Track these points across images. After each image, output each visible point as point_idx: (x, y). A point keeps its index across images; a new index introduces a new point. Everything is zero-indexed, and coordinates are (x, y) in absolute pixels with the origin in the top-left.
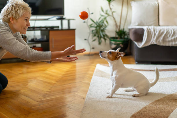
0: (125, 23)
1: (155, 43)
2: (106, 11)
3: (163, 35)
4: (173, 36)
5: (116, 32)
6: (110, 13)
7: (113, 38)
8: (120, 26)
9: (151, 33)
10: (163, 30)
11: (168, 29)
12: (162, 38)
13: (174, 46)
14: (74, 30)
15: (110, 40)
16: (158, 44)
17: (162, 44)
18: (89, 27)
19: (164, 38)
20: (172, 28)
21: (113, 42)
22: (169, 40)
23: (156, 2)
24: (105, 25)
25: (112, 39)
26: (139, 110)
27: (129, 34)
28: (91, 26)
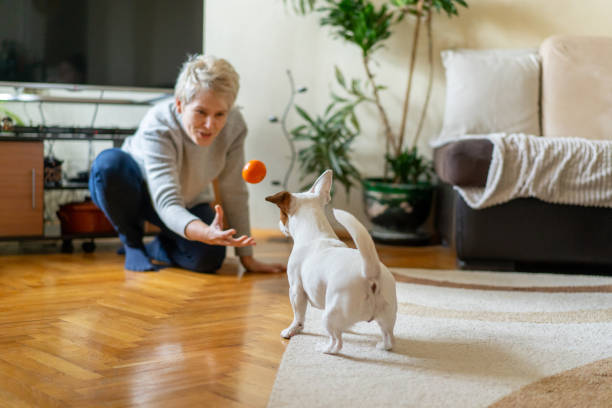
0: (420, 127)
1: (532, 193)
2: (354, 83)
3: (561, 166)
4: (595, 169)
5: (388, 159)
6: (368, 92)
7: (378, 180)
8: (401, 140)
9: (515, 157)
10: (560, 148)
11: (579, 146)
12: (555, 175)
13: (601, 205)
15: (367, 188)
16: (543, 197)
18: (292, 136)
19: (564, 174)
21: (375, 194)
22: (583, 182)
23: (533, 58)
24: (349, 133)
25: (372, 184)
27: (434, 170)
28: (297, 134)
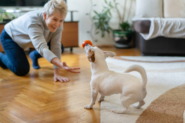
1: (162, 35)
3: (170, 27)
5: (120, 25)
6: (114, 5)
7: (117, 31)
8: (123, 18)
10: (170, 22)
11: (175, 21)
14: (77, 23)
15: (114, 33)
16: (165, 36)
17: (169, 36)
18: (93, 19)
19: (171, 30)
20: (178, 20)
21: (117, 35)
22: (176, 31)
24: (108, 17)
26: (157, 98)
27: (133, 27)
